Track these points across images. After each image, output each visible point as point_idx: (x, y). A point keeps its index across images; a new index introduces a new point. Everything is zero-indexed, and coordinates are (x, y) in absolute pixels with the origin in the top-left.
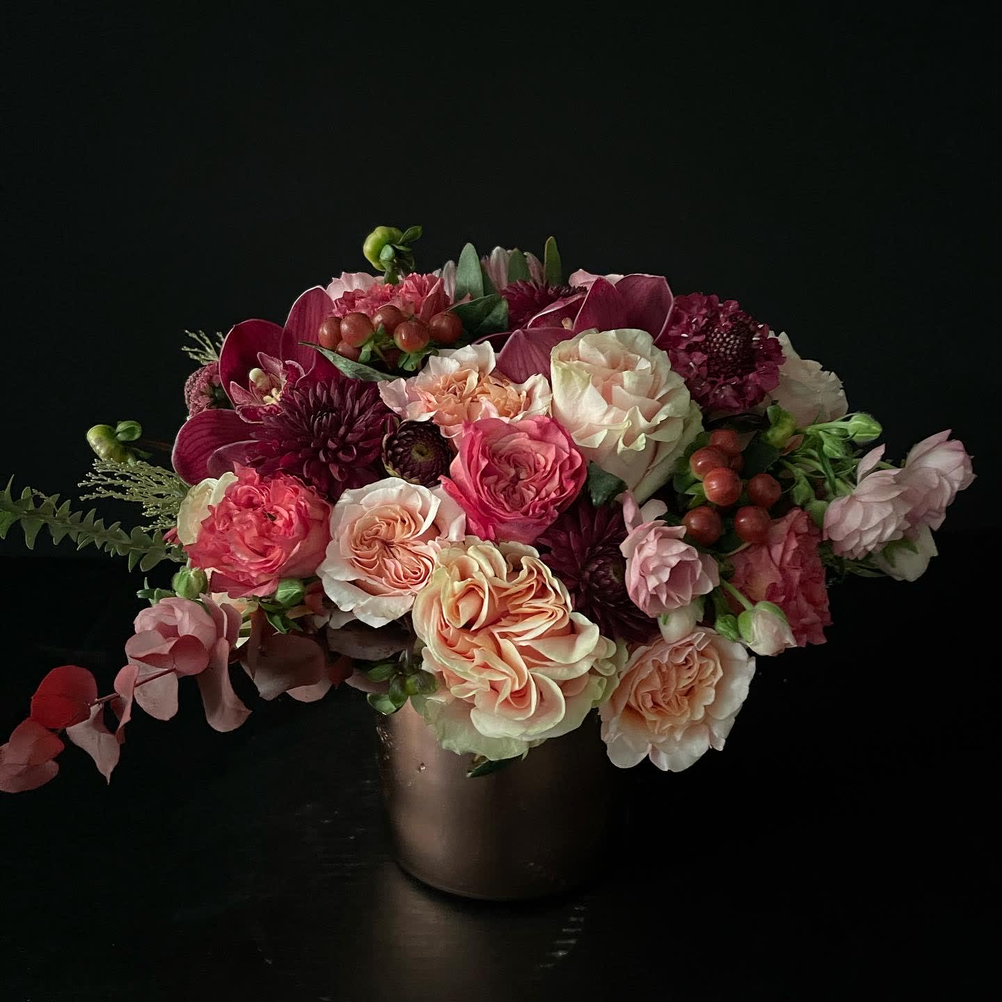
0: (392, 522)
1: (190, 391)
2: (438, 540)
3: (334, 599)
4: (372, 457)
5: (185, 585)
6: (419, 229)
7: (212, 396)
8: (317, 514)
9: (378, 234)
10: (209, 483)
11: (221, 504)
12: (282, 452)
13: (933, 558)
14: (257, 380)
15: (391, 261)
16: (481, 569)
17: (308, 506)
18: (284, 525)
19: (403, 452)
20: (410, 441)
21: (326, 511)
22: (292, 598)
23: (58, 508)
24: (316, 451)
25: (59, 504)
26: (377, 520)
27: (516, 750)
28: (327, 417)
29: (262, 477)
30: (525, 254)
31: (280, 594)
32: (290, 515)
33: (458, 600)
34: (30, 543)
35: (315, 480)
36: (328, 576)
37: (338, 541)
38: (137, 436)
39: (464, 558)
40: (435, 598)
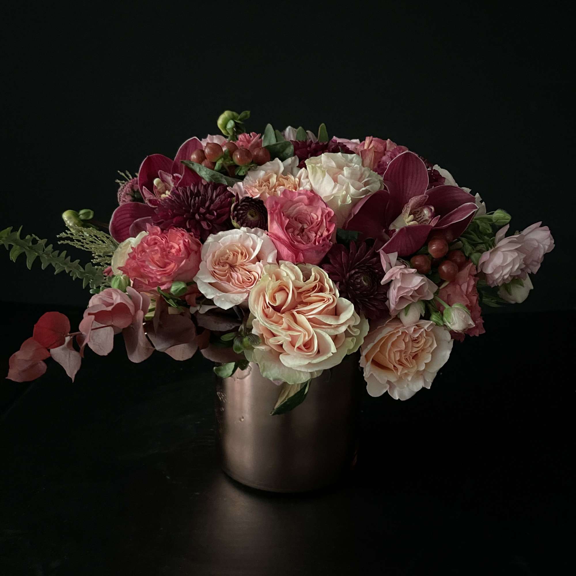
0: (236, 253)
1: (121, 193)
2: (262, 262)
3: (203, 292)
4: (225, 217)
5: (118, 284)
6: (248, 112)
7: (133, 197)
8: (195, 247)
9: (226, 114)
10: (131, 240)
11: (139, 245)
12: (174, 216)
13: (531, 291)
14: (158, 184)
15: (233, 129)
16: (287, 275)
17: (190, 241)
18: (176, 252)
19: (243, 213)
20: (246, 208)
21: (199, 246)
22: (180, 291)
23: (46, 248)
24: (194, 214)
25: (46, 245)
26: (228, 251)
27: (304, 379)
28: (199, 198)
29: (162, 230)
30: (307, 131)
31: (173, 289)
32: (179, 247)
33: (275, 293)
34: (29, 266)
35: (193, 230)
36: (201, 280)
37: (206, 262)
38: (91, 217)
39: (278, 270)
40: (262, 292)
